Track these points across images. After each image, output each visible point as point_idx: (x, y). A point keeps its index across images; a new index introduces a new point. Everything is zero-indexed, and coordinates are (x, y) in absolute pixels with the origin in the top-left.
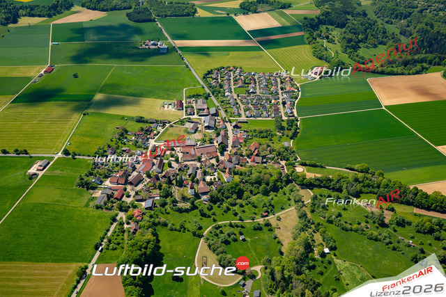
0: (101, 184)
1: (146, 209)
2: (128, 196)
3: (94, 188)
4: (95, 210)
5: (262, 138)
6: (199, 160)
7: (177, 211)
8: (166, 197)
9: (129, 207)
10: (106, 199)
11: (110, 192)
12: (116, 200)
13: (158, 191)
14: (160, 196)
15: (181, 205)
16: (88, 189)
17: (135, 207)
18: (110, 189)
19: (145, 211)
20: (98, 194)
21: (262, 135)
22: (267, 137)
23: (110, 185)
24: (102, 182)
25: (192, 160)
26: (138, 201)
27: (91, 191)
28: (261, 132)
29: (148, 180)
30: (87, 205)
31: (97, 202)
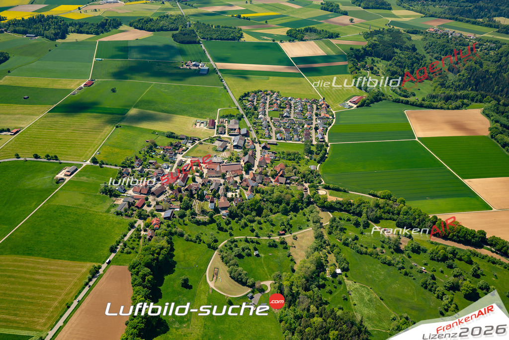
0: (124, 193)
1: (165, 218)
2: (149, 206)
3: (117, 196)
4: (115, 216)
5: (290, 160)
6: (223, 176)
7: (195, 223)
8: (186, 209)
9: (148, 216)
10: (127, 206)
11: (131, 200)
12: (136, 208)
13: (179, 203)
14: (180, 208)
15: (200, 218)
16: (111, 196)
17: (154, 216)
18: (132, 197)
19: (163, 220)
20: (120, 201)
21: (289, 157)
22: (294, 160)
23: (133, 194)
24: (125, 191)
25: (216, 177)
26: (158, 210)
27: (114, 199)
28: (289, 154)
29: (171, 192)
30: (108, 211)
31: (118, 209)
